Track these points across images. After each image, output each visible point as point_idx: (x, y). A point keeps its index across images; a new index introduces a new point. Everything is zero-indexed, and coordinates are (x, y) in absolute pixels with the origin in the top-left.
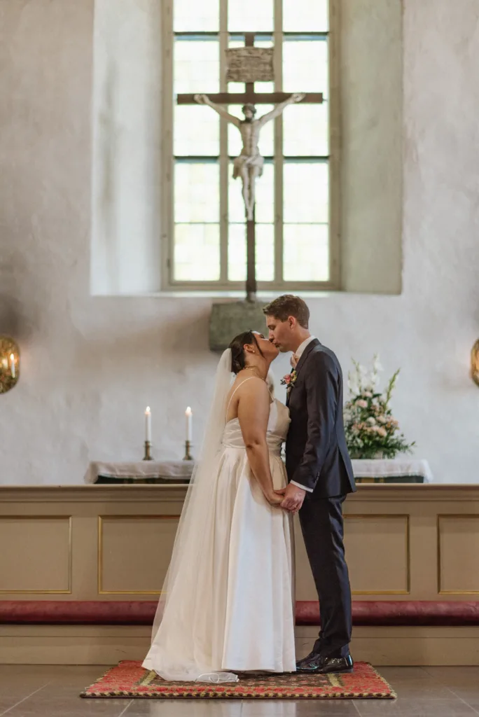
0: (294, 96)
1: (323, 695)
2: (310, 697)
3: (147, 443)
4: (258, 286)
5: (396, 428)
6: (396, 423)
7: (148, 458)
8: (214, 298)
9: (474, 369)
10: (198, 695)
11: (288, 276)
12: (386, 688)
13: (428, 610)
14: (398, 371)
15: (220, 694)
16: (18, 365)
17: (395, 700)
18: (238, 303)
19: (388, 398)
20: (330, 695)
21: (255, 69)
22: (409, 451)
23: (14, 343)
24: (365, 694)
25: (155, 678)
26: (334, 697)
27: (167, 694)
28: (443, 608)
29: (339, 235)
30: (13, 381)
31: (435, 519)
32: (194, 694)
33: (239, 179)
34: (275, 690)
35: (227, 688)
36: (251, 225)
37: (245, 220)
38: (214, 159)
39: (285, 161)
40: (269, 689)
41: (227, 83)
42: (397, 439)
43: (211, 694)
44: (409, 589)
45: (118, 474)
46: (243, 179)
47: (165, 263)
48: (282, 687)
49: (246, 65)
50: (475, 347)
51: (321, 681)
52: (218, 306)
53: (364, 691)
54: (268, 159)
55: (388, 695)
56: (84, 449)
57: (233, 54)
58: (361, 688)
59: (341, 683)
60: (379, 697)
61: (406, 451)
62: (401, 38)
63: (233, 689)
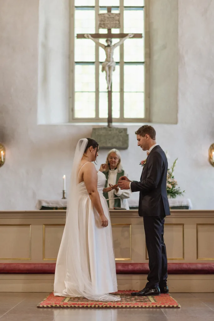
0: (129, 35)
1: (147, 306)
2: (142, 307)
3: (64, 191)
4: (113, 120)
5: (176, 184)
6: (176, 182)
7: (64, 198)
8: (93, 126)
9: (210, 158)
10: (91, 307)
11: (126, 116)
12: (175, 303)
13: (193, 267)
14: (177, 159)
15: (101, 306)
16: (4, 156)
17: (180, 309)
18: (104, 128)
19: (173, 171)
20: (151, 306)
21: (112, 23)
22: (182, 195)
23: (3, 146)
24: (167, 306)
25: (70, 299)
26: (153, 307)
27: (77, 306)
28: (200, 266)
29: (149, 97)
30: (2, 163)
31: (195, 226)
32: (89, 306)
33: (104, 72)
34: (126, 304)
35: (104, 303)
36: (110, 93)
37: (107, 90)
38: (93, 63)
39: (125, 64)
40: (123, 304)
41: (99, 29)
42: (177, 189)
43: (97, 306)
44: (183, 257)
45: (51, 205)
46: (106, 72)
47: (71, 110)
48: (129, 302)
49: (107, 21)
50: (210, 148)
51: (146, 300)
52: (95, 129)
53: (166, 304)
54: (117, 63)
55: (177, 306)
56: (34, 194)
57: (102, 16)
58: (165, 303)
59: (155, 300)
60: (173, 307)
61: (181, 195)
62: (177, 9)
63: (106, 303)
